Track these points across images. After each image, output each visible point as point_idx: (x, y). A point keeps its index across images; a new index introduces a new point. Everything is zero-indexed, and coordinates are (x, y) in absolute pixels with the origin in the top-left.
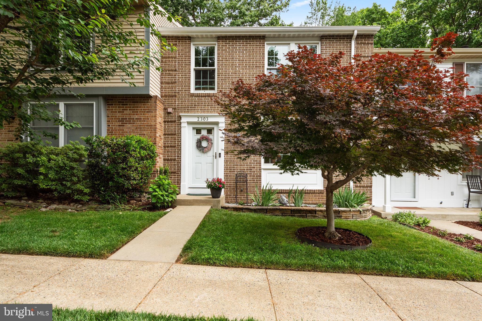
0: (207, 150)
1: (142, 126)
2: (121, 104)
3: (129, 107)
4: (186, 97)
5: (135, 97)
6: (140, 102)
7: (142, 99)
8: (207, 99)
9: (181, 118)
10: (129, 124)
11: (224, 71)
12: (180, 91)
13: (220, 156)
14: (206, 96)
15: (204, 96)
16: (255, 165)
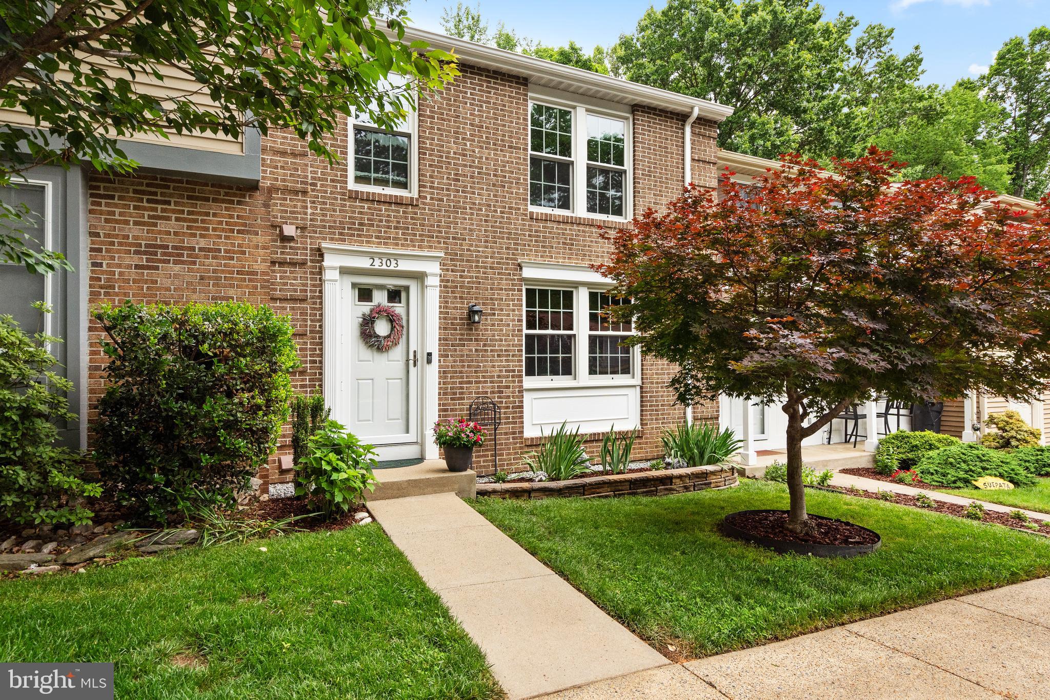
0: (390, 343)
1: (223, 272)
2: (145, 197)
3: (174, 211)
4: (336, 199)
5: (196, 183)
6: (215, 200)
7: (222, 191)
8: (393, 211)
9: (322, 255)
10: (176, 262)
11: (437, 145)
12: (319, 179)
13: (429, 361)
14: (390, 203)
15: (384, 202)
16: (509, 382)
